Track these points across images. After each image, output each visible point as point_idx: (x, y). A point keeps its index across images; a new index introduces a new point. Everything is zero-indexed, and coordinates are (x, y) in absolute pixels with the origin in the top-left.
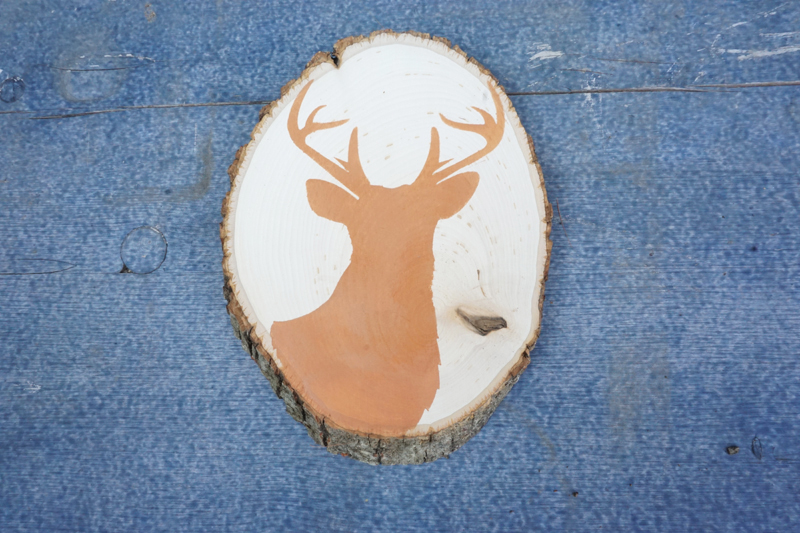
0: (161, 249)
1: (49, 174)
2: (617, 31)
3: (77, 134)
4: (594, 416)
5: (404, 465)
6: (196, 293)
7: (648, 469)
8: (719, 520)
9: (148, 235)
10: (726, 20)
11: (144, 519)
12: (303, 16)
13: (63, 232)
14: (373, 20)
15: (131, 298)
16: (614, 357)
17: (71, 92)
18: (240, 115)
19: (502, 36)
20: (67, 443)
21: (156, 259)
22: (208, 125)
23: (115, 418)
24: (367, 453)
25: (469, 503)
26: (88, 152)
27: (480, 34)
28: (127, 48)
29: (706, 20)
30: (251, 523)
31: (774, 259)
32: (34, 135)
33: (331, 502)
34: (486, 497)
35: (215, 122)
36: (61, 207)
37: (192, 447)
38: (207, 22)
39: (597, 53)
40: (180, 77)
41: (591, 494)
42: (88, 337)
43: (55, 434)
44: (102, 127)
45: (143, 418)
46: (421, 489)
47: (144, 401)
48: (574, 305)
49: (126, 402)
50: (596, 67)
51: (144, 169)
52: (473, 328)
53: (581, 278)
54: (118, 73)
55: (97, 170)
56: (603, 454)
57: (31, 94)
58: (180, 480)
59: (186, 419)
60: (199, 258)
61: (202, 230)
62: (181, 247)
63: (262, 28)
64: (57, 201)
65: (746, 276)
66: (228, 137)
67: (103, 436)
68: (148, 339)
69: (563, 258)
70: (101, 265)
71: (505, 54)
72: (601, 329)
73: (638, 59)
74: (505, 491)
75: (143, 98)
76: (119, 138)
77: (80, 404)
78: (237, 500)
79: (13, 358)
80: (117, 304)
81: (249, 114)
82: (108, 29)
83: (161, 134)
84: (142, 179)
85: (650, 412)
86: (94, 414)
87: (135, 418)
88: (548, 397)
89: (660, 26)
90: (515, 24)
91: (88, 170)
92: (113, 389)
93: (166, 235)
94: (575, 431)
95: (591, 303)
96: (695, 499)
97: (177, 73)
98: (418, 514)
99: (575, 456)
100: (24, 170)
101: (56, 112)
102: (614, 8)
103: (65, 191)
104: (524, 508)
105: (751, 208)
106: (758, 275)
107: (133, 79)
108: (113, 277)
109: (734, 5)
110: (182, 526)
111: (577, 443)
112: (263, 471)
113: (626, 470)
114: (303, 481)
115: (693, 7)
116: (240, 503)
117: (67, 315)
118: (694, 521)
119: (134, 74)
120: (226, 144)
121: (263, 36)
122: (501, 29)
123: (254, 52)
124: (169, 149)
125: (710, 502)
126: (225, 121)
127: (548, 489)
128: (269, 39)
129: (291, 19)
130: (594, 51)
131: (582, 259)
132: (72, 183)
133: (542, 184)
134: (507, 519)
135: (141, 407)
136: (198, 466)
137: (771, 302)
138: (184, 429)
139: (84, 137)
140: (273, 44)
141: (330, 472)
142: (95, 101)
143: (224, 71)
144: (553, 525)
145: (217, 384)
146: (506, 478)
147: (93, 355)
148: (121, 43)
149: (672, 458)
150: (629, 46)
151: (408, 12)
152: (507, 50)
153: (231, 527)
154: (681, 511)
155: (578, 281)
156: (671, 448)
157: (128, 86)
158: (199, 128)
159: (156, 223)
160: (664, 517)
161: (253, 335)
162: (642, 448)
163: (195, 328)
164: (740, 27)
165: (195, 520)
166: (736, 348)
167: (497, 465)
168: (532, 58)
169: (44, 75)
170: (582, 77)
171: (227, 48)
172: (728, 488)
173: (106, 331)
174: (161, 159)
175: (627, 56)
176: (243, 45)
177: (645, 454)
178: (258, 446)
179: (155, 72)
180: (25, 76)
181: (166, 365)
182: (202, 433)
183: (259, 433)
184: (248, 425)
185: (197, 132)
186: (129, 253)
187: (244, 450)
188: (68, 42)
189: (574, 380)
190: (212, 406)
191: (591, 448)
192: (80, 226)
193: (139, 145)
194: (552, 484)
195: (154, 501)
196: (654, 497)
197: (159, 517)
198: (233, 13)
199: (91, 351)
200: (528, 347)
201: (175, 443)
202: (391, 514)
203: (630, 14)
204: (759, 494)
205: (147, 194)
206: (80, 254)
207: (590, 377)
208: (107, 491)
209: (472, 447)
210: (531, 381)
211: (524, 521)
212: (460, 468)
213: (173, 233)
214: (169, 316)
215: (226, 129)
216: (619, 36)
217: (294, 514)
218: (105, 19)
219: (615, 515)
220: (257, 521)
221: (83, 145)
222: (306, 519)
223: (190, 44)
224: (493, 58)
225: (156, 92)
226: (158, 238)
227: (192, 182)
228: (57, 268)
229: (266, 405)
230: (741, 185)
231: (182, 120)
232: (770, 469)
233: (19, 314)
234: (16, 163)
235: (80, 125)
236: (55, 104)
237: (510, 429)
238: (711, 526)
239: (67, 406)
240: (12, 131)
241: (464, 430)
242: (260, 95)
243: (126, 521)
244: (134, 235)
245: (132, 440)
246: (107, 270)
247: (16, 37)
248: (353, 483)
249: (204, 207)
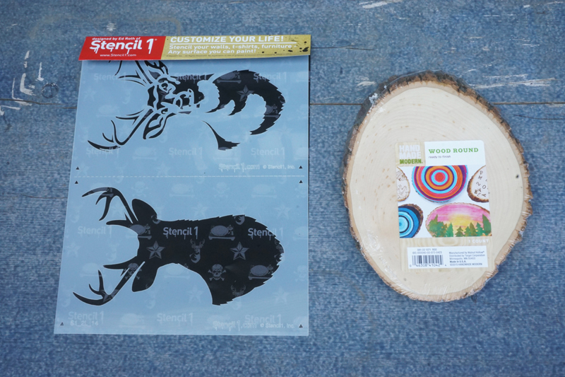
8: (453, 336)
10: (465, 68)
19: (342, 72)
25: (318, 326)
27: (329, 70)
32: (64, 118)
34: (327, 323)
41: (385, 321)
57: (62, 94)
71: (343, 82)
74: (337, 320)
79: (51, 246)
88: (363, 269)
90: (349, 66)
96: (441, 324)
99: (376, 301)
100: (58, 138)
102: (404, 58)
104: (348, 329)
110: (153, 341)
111: (378, 294)
113: (404, 309)
118: (440, 336)
122: (341, 68)
125: (448, 326)
127: (361, 318)
134: (338, 335)
144: (363, 338)
146: (338, 313)
152: (344, 80)
153: (181, 341)
154: (433, 330)
160: (424, 334)
164: (472, 72)
167: (333, 306)
168: (358, 85)
169: (70, 83)
172: (459, 318)
180: (58, 83)
191: (385, 296)
194: (363, 316)
196: (419, 323)
203: (414, 63)
204: (475, 322)
209: (319, 296)
210: (353, 260)
211: (347, 336)
219: (397, 333)
224: (336, 84)
232: (481, 308)
233: (55, 221)
234: (53, 134)
237: (341, 286)
238: (449, 338)
240: (51, 115)
247: (53, 60)
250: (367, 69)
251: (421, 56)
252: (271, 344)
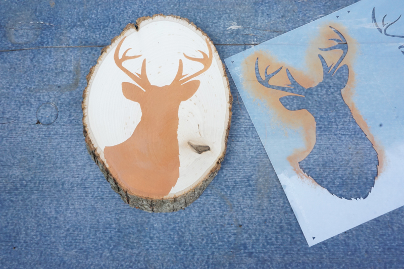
0: (55, 113)
1: (3, 77)
2: (267, 17)
3: (17, 59)
4: (250, 191)
5: (164, 213)
6: (71, 134)
7: (273, 215)
9: (49, 107)
10: (316, 13)
11: (45, 237)
12: (124, 6)
13: (9, 105)
14: (156, 9)
15: (41, 135)
16: (260, 165)
17: (14, 40)
18: (94, 52)
19: (215, 18)
20: (10, 202)
21: (53, 118)
22: (78, 56)
23: (32, 191)
24: (147, 207)
25: (193, 230)
26: (21, 67)
27: (205, 17)
28: (41, 19)
29: (307, 14)
30: (94, 239)
31: (332, 122)
33: (131, 229)
34: (201, 227)
35: (82, 55)
36: (8, 93)
37: (68, 204)
38: (79, 8)
39: (258, 27)
40: (66, 33)
41: (248, 226)
42: (20, 153)
43: (4, 198)
44: (28, 56)
45: (46, 191)
46: (172, 224)
47: (46, 183)
48: (243, 141)
49: (38, 183)
50: (257, 33)
51: (48, 76)
52: (195, 151)
53: (247, 129)
54: (36, 31)
55: (26, 76)
56: (254, 208)
58: (62, 219)
59: (65, 191)
60: (73, 118)
61: (75, 105)
62: (65, 113)
63: (105, 12)
64: (7, 90)
65: (320, 130)
66: (88, 62)
67: (27, 199)
68: (49, 155)
69: (239, 120)
70: (27, 120)
71: (216, 26)
72: (255, 152)
73: (276, 30)
74: (209, 224)
75: (48, 43)
76: (37, 61)
77: (16, 184)
78: (88, 228)
80: (35, 138)
81: (98, 52)
82: (32, 10)
83: (57, 60)
84: (47, 81)
85: (275, 190)
86: (22, 189)
87: (42, 191)
88: (230, 183)
89: (286, 15)
90: (221, 13)
91: (22, 76)
92: (32, 177)
93: (58, 107)
94: (241, 198)
95: (251, 141)
96: (293, 228)
97: (64, 32)
98: (170, 235)
99: (241, 209)
101: (7, 48)
102: (266, 6)
103: (10, 86)
104: (217, 232)
105: (323, 99)
106: (325, 129)
107: (44, 34)
108: (33, 126)
109: (320, 7)
110: (62, 240)
111: (242, 204)
112: (100, 215)
113: (263, 216)
114: (118, 220)
115: (301, 7)
116: (89, 229)
117: (11, 143)
118: (293, 238)
119: (44, 32)
120: (87, 65)
121: (105, 15)
122: (214, 15)
123: (101, 23)
124: (60, 67)
126: (86, 54)
127: (228, 224)
128: (108, 17)
129: (118, 8)
130: (256, 26)
131: (247, 121)
132: (14, 82)
133: (228, 86)
134: (210, 237)
135: (45, 186)
136: (70, 213)
137: (330, 141)
138: (64, 196)
139: (20, 60)
140: (109, 19)
141: (130, 216)
142: (25, 44)
143: (87, 31)
144: (230, 240)
145: (80, 176)
146: (210, 219)
147: (22, 162)
148: (38, 16)
149: (284, 210)
150: (272, 24)
151: (172, 6)
152: (217, 25)
153: (85, 240)
154: (287, 234)
155: (245, 131)
156: (284, 206)
157: (41, 37)
158: (74, 58)
159: (53, 101)
160: (279, 237)
161: (96, 153)
162: (271, 206)
163: (71, 150)
165: (68, 237)
166: (314, 162)
167: (206, 213)
168: (228, 29)
169: (1, 31)
170: (250, 38)
171: (88, 20)
173: (29, 151)
174: (56, 71)
175: (271, 29)
176: (95, 19)
177: (272, 209)
178: (98, 204)
179: (54, 31)
181: (57, 167)
182: (73, 197)
183: (99, 198)
184: (94, 194)
185: (73, 59)
186: (40, 115)
187: (92, 205)
188: (13, 15)
189: (242, 175)
190: (77, 185)
191: (248, 206)
192: (17, 103)
193: (46, 65)
194: (230, 222)
195: (50, 229)
196: (275, 228)
197: (52, 236)
198: (91, 4)
199: (22, 160)
200: (219, 159)
201: (60, 202)
202: (158, 235)
203: (273, 10)
205: (49, 88)
206: (17, 115)
207: (249, 174)
208: (28, 224)
209: (195, 205)
210: (223, 175)
211: (217, 238)
212: (189, 214)
213: (61, 106)
214: (58, 144)
215: (86, 58)
216: (268, 19)
217: (114, 234)
218: (31, 5)
219: (258, 236)
220: (97, 238)
221: (19, 64)
222: (119, 237)
223: (71, 18)
224: (210, 28)
225: (55, 40)
226: (54, 108)
227: (70, 82)
228: (6, 122)
229: (102, 185)
230: (319, 89)
231: (66, 54)
235: (18, 55)
236: (6, 45)
237: (212, 197)
238: (300, 240)
239: (10, 185)
241: (191, 196)
242: (103, 43)
243: (36, 238)
244: (43, 106)
245: (40, 201)
246: (30, 123)
248: (141, 221)
249: (76, 94)
250: (235, 16)
251: (279, 4)
252: (155, 244)
